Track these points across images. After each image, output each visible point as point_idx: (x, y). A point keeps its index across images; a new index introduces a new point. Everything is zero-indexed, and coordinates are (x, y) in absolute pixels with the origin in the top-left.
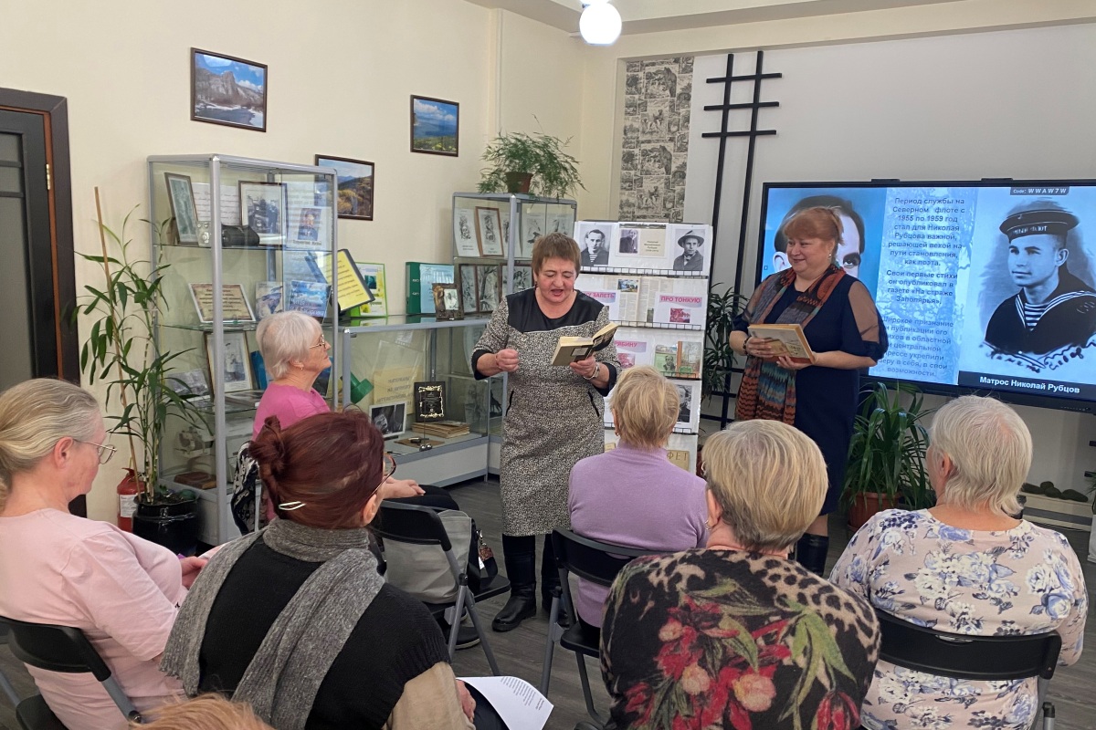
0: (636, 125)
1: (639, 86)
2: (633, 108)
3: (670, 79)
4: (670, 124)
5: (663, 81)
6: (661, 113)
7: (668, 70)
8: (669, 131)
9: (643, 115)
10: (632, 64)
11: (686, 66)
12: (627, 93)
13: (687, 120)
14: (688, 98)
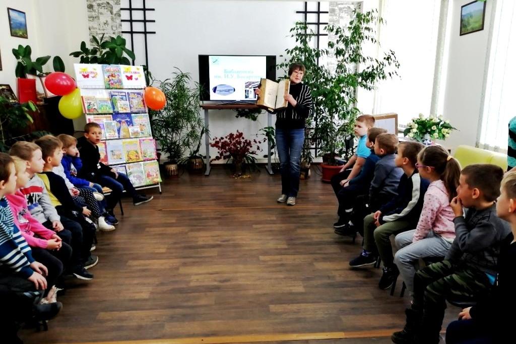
0: (96, 26)
1: (94, 9)
2: (92, 18)
3: (109, 7)
4: (112, 26)
5: (106, 7)
6: (107, 21)
7: (108, 3)
8: (112, 29)
9: (98, 22)
12: (88, 11)
13: (121, 25)
14: (120, 15)
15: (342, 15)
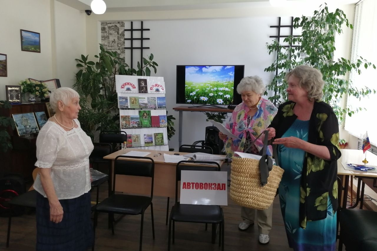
0: (106, 44)
1: (106, 31)
2: (104, 38)
3: (117, 29)
4: (118, 44)
5: (114, 29)
6: (114, 40)
7: (116, 26)
8: (118, 46)
9: (108, 40)
10: (102, 23)
11: (122, 25)
12: (102, 33)
13: (124, 43)
14: (124, 35)
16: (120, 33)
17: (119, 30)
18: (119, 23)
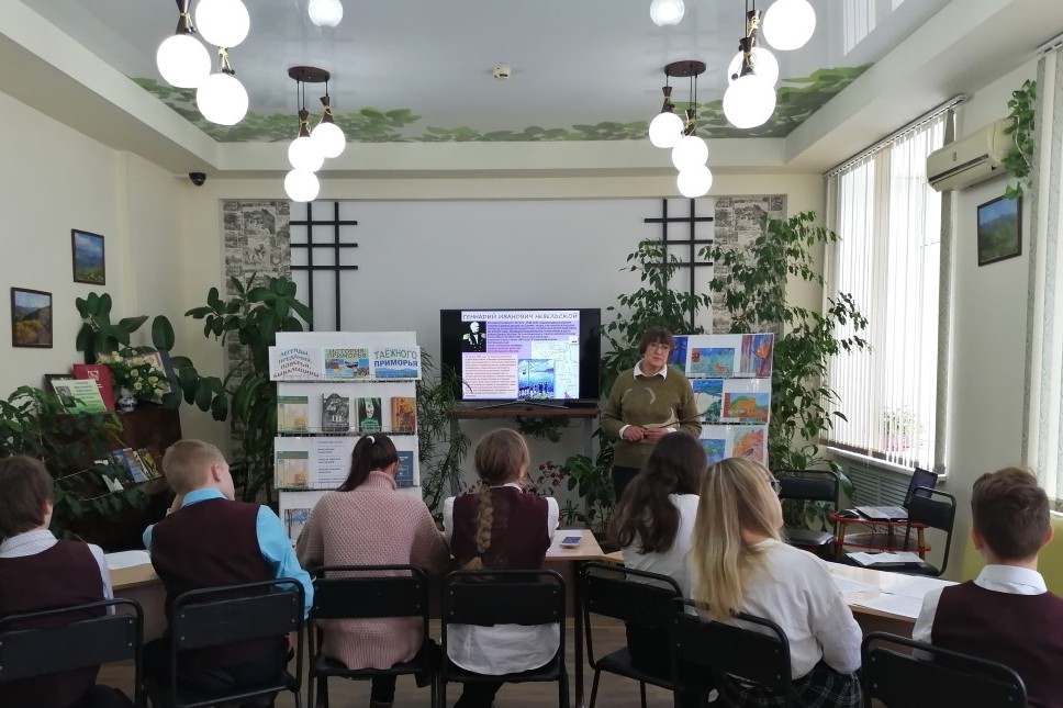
0: (238, 256)
1: (237, 223)
2: (232, 242)
3: (268, 219)
4: (271, 257)
5: (262, 220)
6: (262, 247)
7: (266, 212)
8: (272, 262)
9: (245, 248)
10: (228, 204)
11: (283, 209)
12: (226, 228)
13: (289, 254)
14: (288, 236)
15: (741, 222)
16: (277, 229)
17: (273, 221)
18: (273, 203)
